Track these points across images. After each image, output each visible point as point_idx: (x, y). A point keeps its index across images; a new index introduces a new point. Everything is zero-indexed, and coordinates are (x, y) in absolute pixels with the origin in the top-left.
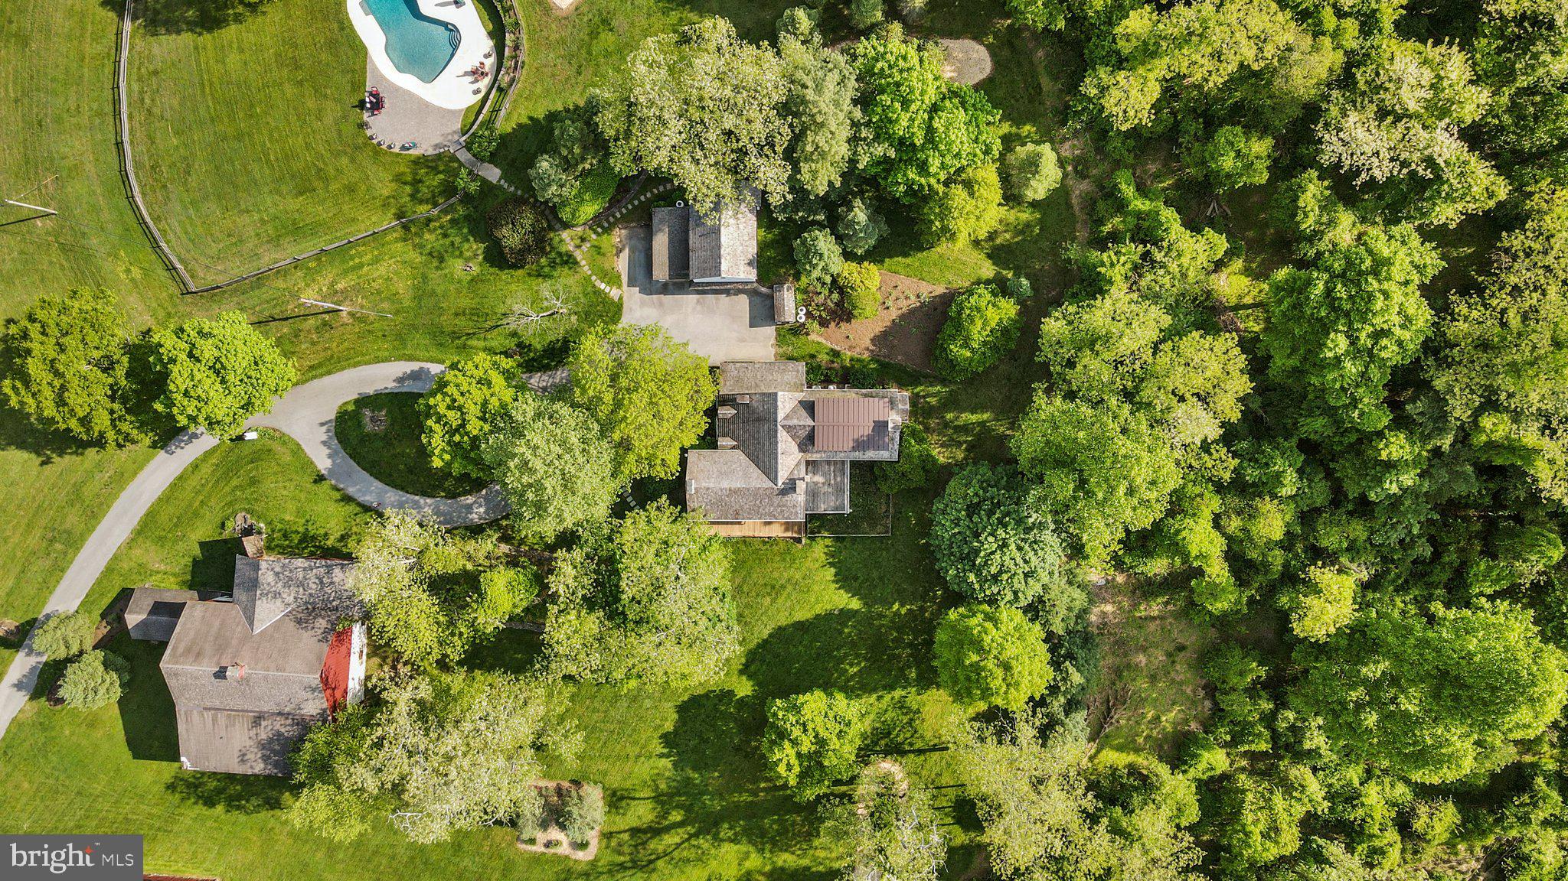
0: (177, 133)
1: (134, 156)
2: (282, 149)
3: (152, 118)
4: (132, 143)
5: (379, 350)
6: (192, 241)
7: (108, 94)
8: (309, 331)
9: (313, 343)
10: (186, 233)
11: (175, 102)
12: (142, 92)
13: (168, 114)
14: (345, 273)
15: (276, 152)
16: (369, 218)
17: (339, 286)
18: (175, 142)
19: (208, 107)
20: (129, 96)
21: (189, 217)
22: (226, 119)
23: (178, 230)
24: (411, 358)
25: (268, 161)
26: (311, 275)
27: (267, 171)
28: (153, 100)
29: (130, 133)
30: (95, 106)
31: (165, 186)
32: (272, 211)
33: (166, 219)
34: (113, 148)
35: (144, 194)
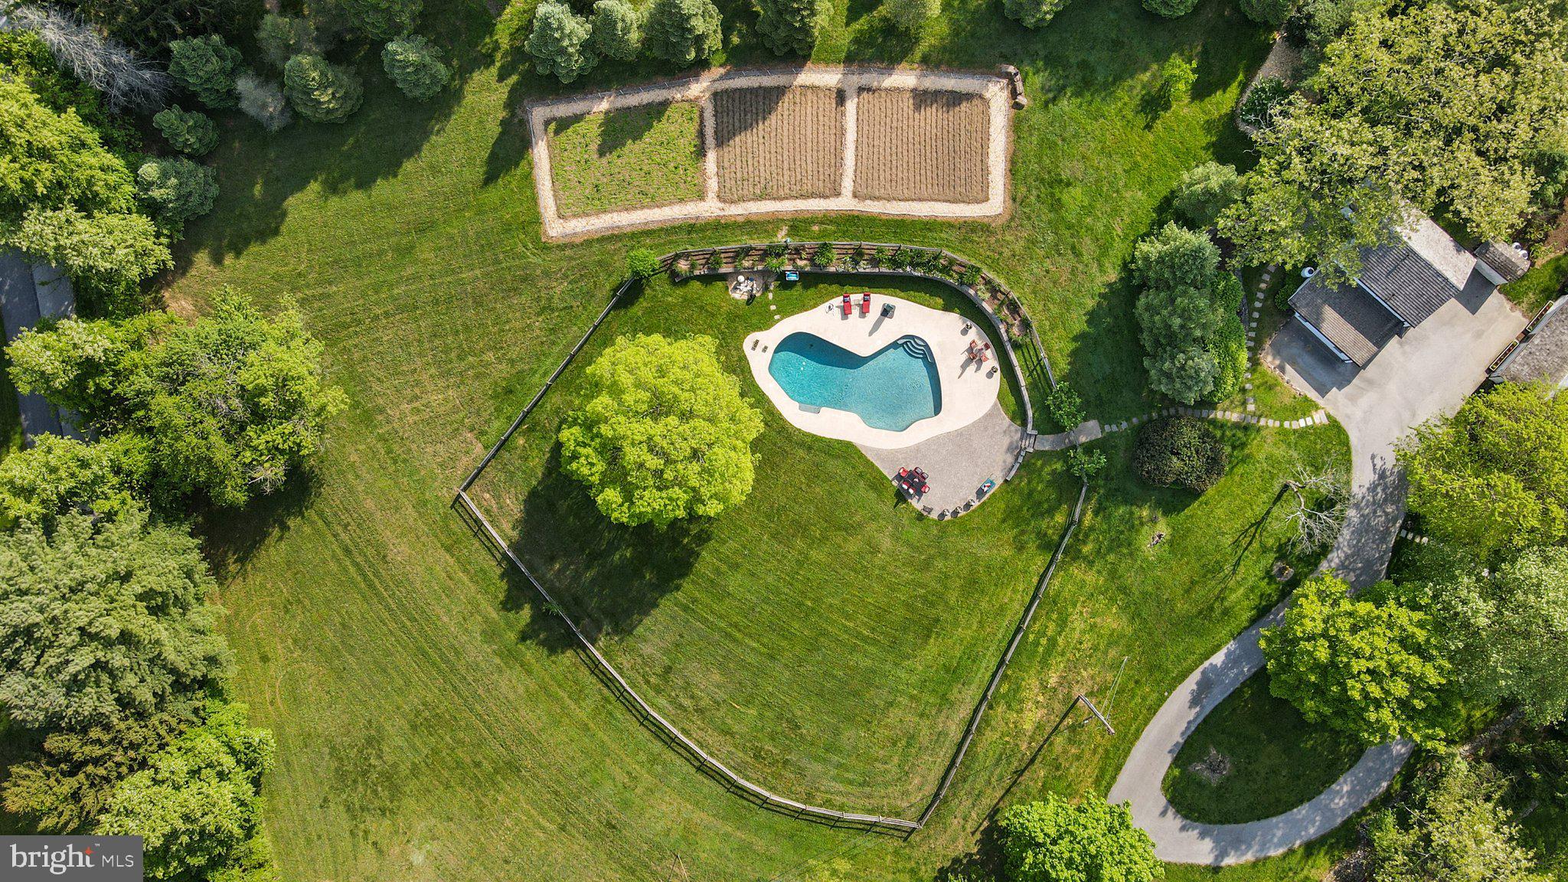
0: (748, 703)
1: (727, 764)
2: (869, 616)
3: (708, 714)
4: (711, 754)
5: (1144, 699)
6: (864, 784)
7: (643, 734)
8: (1065, 752)
9: (1078, 758)
10: (851, 782)
11: (717, 677)
12: (673, 701)
13: (721, 695)
14: (1044, 663)
15: (865, 624)
16: (1014, 591)
17: (1053, 681)
18: (753, 712)
19: (753, 649)
20: (666, 716)
21: (839, 766)
22: (784, 643)
23: (841, 787)
24: (1184, 676)
25: (865, 639)
26: (1014, 700)
27: (872, 649)
28: (692, 697)
29: (701, 746)
30: (642, 757)
31: (786, 762)
32: (914, 679)
33: (818, 789)
34: (700, 777)
35: (772, 789)
